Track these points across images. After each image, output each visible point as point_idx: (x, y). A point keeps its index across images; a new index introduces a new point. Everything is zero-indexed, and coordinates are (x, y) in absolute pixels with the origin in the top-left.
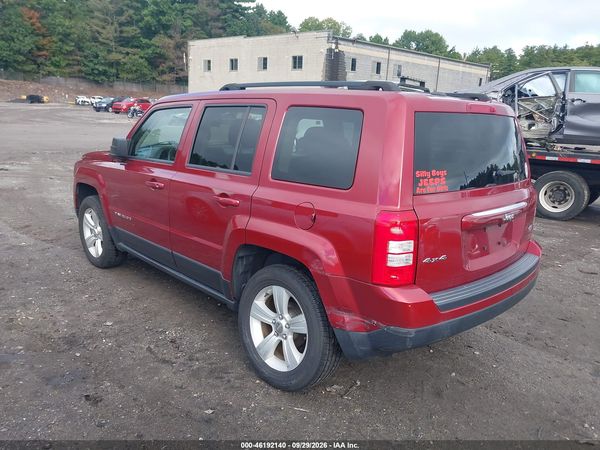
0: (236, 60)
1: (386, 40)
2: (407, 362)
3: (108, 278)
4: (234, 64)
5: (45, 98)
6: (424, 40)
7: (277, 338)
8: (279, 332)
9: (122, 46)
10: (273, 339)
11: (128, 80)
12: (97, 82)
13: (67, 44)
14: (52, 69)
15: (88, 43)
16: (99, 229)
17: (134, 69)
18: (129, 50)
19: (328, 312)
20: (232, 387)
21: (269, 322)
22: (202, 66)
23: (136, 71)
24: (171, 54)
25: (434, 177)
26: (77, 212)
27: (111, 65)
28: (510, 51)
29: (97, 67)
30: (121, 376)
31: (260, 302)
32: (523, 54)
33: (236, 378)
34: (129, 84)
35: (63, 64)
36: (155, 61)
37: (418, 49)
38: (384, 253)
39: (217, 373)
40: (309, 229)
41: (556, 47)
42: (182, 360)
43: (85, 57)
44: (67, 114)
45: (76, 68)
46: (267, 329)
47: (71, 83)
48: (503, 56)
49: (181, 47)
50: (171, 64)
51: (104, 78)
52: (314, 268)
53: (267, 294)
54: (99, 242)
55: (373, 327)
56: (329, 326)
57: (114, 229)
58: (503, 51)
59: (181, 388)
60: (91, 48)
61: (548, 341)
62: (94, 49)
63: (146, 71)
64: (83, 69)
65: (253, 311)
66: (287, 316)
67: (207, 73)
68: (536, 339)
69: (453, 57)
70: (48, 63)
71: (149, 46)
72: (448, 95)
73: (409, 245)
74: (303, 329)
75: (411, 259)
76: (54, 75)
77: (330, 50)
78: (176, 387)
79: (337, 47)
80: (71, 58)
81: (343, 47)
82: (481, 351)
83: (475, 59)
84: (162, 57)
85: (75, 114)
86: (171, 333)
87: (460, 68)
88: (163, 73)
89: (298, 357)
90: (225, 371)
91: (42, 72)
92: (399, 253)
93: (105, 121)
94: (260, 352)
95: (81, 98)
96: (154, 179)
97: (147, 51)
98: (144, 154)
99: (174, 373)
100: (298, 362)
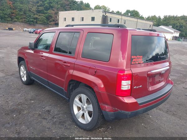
0: (74, 18)
1: (121, 12)
2: (127, 119)
3: (27, 88)
4: (73, 19)
5: (14, 29)
6: (133, 13)
7: (83, 112)
8: (83, 110)
9: (38, 13)
10: (81, 112)
11: (40, 24)
12: (30, 24)
13: (21, 12)
14: (16, 20)
15: (28, 12)
16: (25, 72)
17: (42, 20)
18: (40, 14)
19: (100, 105)
20: (67, 128)
21: (80, 106)
22: (63, 19)
23: (42, 21)
24: (53, 16)
25: (138, 58)
26: (18, 66)
27: (35, 19)
28: (159, 17)
29: (30, 19)
30: (28, 124)
31: (77, 99)
32: (163, 18)
33: (68, 125)
34: (40, 25)
35: (20, 18)
36: (48, 18)
37: (131, 15)
38: (120, 85)
39: (62, 123)
40: (94, 75)
41: (174, 16)
42: (50, 118)
43: (27, 16)
44: (20, 34)
45: (24, 20)
46: (79, 109)
47: (22, 24)
48: (157, 18)
49: (57, 14)
50: (54, 19)
51: (32, 23)
52: (95, 89)
53: (79, 97)
54: (25, 76)
55: (116, 111)
56: (100, 109)
57: (30, 72)
58: (157, 17)
59: (49, 128)
60: (28, 13)
61: (174, 112)
62: (29, 14)
63: (46, 21)
64: (26, 20)
65: (74, 102)
66: (86, 105)
67: (65, 22)
68: (170, 112)
69: (142, 18)
70: (15, 18)
71: (46, 13)
72: (143, 29)
73: (129, 82)
74: (91, 110)
75: (130, 87)
76: (16, 22)
77: (103, 15)
78: (47, 128)
79: (105, 14)
80: (22, 16)
81: (107, 14)
82: (152, 116)
83: (148, 19)
84: (51, 17)
85: (23, 34)
86: (47, 108)
87: (144, 22)
88: (51, 21)
89: (89, 119)
90: (64, 122)
91: (13, 21)
92: (126, 85)
93: (32, 36)
94: (77, 117)
95: (25, 29)
96: (42, 56)
97: (46, 15)
98: (40, 47)
99: (47, 123)
100: (90, 121)
